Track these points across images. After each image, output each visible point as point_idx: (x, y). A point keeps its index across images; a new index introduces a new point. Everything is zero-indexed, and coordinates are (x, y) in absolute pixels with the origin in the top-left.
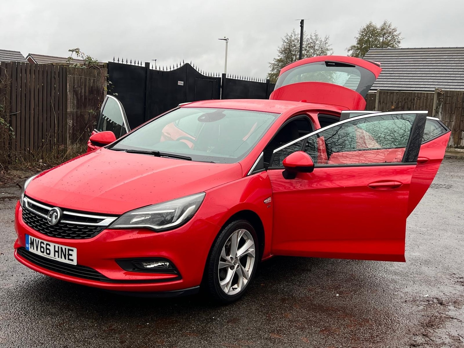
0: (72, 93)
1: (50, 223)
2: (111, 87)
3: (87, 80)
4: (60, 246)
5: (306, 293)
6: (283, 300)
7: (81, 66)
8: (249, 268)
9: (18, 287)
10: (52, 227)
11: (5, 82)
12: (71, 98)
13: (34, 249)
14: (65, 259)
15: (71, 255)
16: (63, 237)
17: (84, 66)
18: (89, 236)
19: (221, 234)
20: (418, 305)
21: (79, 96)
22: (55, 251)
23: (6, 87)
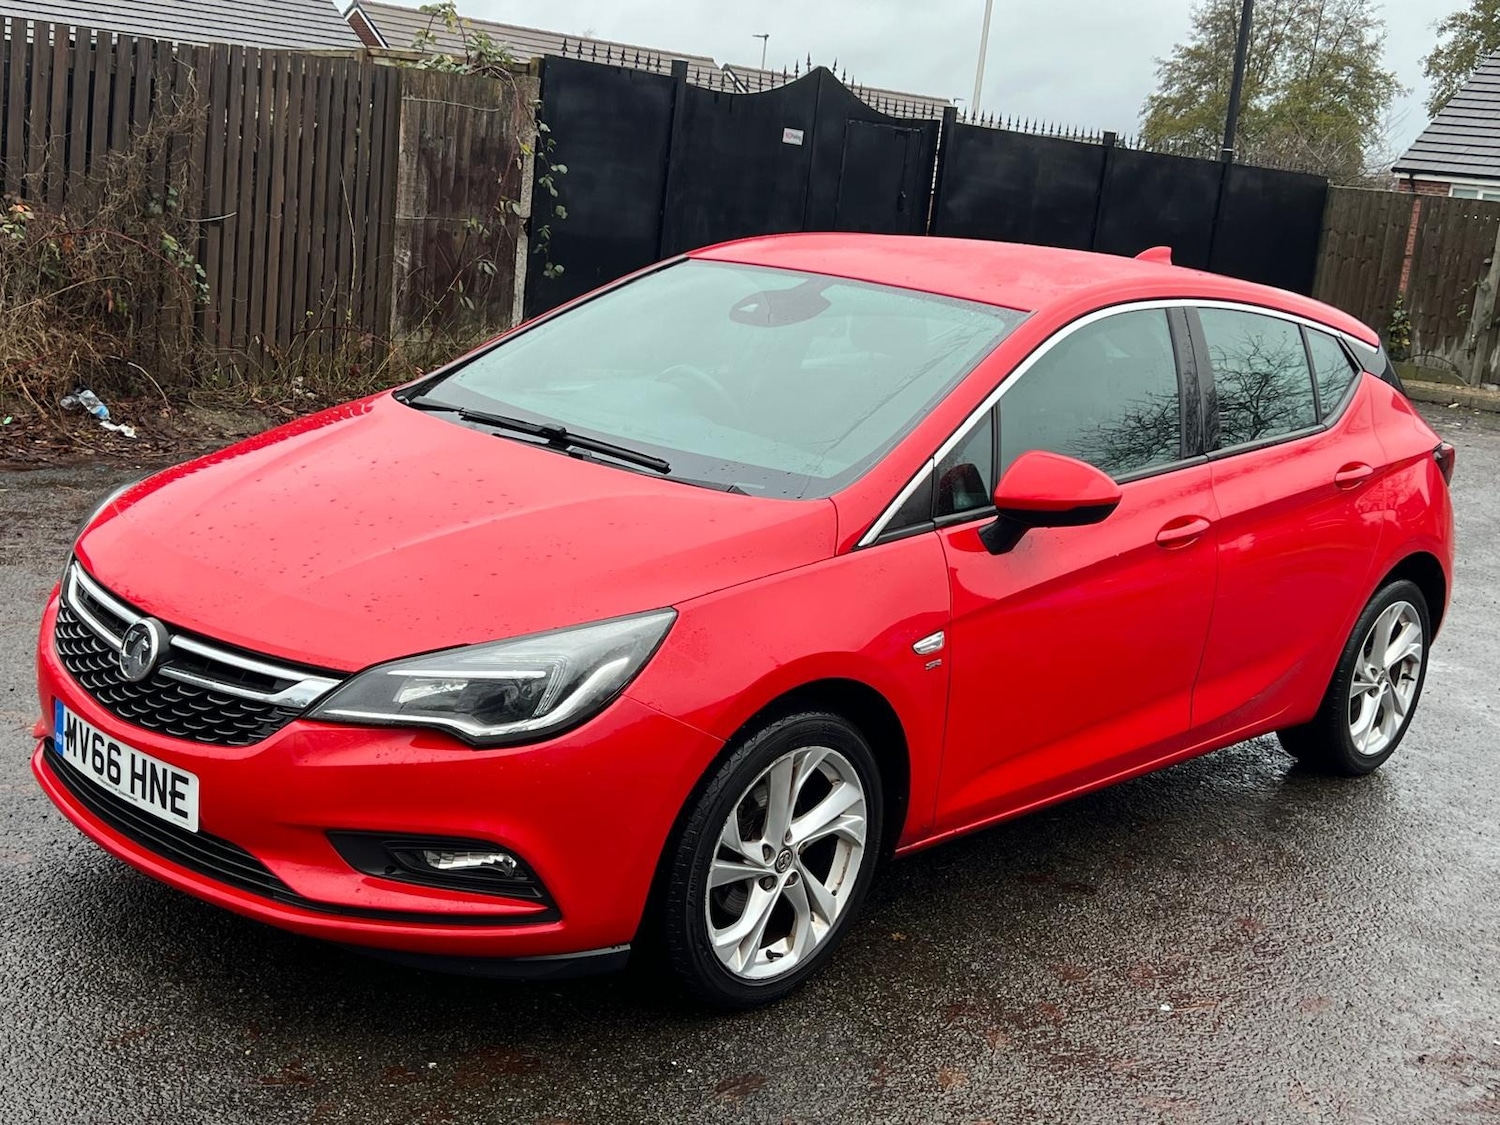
0: (416, 158)
1: (125, 673)
2: (545, 143)
3: (466, 116)
4: (150, 760)
5: (1049, 989)
6: (955, 1010)
7: (457, 65)
8: (840, 884)
9: (45, 865)
10: (130, 686)
11: (188, 112)
12: (409, 175)
13: (75, 755)
14: (164, 806)
15: (182, 797)
16: (161, 730)
17: (465, 66)
18: (242, 736)
19: (725, 767)
20: (1464, 1080)
21: (439, 167)
22: (134, 775)
23: (191, 130)
